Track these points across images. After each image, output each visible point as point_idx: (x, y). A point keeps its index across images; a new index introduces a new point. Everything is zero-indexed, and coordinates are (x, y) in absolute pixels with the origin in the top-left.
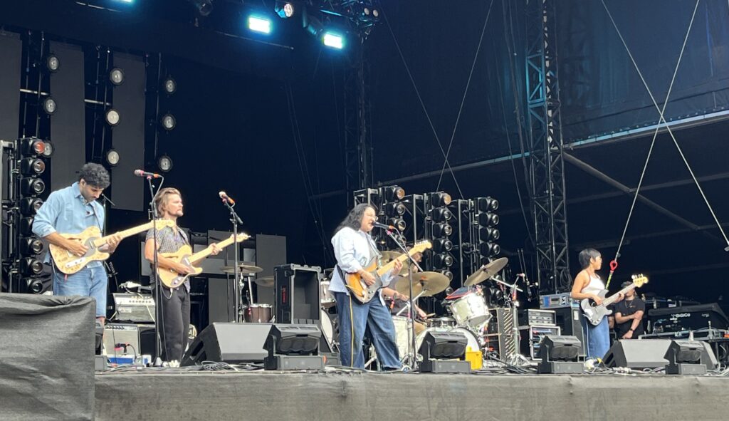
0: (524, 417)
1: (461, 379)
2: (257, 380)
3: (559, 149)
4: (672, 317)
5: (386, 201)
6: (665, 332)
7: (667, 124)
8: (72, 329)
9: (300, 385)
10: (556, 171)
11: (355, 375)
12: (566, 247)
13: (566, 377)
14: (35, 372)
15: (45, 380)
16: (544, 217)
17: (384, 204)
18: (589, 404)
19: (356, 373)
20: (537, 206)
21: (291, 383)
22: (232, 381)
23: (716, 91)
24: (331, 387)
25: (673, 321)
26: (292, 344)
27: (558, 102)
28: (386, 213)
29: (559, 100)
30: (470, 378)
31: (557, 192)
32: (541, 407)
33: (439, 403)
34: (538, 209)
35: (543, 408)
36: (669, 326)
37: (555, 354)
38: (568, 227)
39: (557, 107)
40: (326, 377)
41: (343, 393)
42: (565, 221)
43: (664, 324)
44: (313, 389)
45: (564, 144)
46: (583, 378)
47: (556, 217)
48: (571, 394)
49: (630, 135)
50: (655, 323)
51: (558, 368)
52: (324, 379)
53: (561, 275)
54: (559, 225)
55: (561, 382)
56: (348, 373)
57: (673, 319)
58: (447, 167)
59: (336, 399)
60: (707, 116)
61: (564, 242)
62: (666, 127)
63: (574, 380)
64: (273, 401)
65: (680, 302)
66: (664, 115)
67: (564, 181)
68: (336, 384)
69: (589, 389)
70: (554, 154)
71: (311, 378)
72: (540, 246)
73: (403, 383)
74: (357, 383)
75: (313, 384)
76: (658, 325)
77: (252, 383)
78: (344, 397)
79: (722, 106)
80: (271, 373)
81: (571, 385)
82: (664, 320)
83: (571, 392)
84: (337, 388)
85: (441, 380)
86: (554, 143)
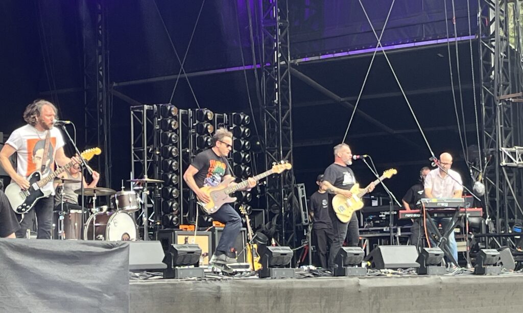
0: (327, 309)
1: (289, 282)
2: (164, 287)
3: (287, 63)
4: (381, 214)
5: (161, 117)
6: (374, 226)
7: (383, 49)
8: (119, 264)
9: (191, 289)
10: (284, 84)
11: (224, 281)
12: (291, 151)
13: (356, 279)
14: (100, 292)
15: (105, 297)
16: (272, 124)
17: (159, 120)
18: (370, 299)
19: (225, 279)
20: (267, 114)
21: (186, 288)
22: (151, 287)
23: (425, 23)
24: (210, 291)
25: (382, 217)
26: (184, 259)
27: (287, 22)
28: (161, 128)
29: (287, 21)
30: (295, 281)
31: (284, 102)
32: (339, 302)
33: (275, 301)
34: (268, 116)
35: (340, 303)
36: (378, 222)
37: (347, 262)
38: (293, 133)
39: (286, 27)
40: (207, 283)
41: (218, 295)
42: (290, 128)
43: (374, 220)
44: (199, 292)
45: (291, 59)
46: (366, 279)
47: (284, 124)
48: (359, 292)
49: (349, 55)
50: (367, 219)
51: (350, 272)
52: (206, 285)
53: (287, 175)
54: (286, 131)
55: (353, 283)
56: (219, 280)
57: (382, 216)
58: (182, 73)
59: (214, 299)
60: (417, 44)
61: (290, 146)
62: (382, 51)
63: (362, 282)
64: (174, 301)
65: (381, 198)
66: (381, 41)
67: (290, 92)
68: (214, 289)
69: (369, 288)
70: (283, 68)
71: (198, 284)
72: (267, 150)
73: (254, 287)
74: (226, 287)
75: (199, 289)
76: (369, 221)
77: (162, 289)
78: (218, 298)
79: (430, 36)
80: (172, 281)
81: (359, 285)
82: (375, 216)
83: (360, 290)
84: (214, 292)
85: (277, 284)
86: (282, 59)
